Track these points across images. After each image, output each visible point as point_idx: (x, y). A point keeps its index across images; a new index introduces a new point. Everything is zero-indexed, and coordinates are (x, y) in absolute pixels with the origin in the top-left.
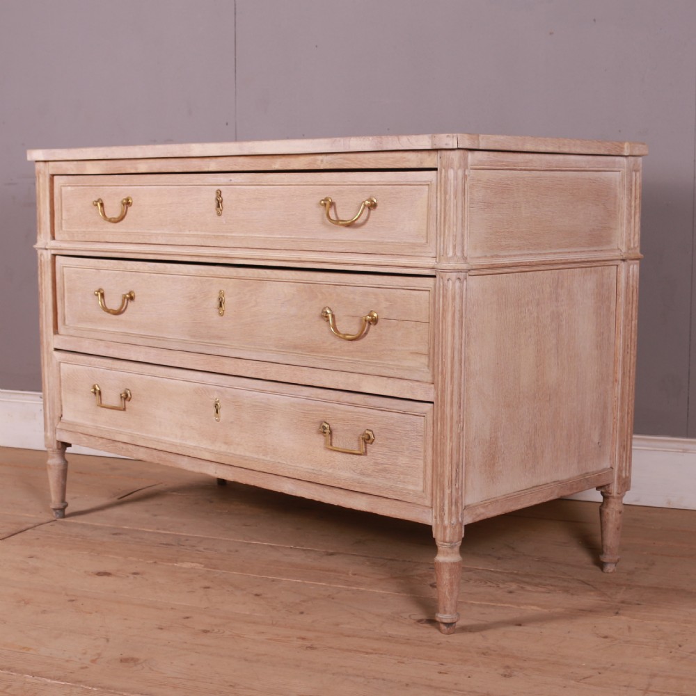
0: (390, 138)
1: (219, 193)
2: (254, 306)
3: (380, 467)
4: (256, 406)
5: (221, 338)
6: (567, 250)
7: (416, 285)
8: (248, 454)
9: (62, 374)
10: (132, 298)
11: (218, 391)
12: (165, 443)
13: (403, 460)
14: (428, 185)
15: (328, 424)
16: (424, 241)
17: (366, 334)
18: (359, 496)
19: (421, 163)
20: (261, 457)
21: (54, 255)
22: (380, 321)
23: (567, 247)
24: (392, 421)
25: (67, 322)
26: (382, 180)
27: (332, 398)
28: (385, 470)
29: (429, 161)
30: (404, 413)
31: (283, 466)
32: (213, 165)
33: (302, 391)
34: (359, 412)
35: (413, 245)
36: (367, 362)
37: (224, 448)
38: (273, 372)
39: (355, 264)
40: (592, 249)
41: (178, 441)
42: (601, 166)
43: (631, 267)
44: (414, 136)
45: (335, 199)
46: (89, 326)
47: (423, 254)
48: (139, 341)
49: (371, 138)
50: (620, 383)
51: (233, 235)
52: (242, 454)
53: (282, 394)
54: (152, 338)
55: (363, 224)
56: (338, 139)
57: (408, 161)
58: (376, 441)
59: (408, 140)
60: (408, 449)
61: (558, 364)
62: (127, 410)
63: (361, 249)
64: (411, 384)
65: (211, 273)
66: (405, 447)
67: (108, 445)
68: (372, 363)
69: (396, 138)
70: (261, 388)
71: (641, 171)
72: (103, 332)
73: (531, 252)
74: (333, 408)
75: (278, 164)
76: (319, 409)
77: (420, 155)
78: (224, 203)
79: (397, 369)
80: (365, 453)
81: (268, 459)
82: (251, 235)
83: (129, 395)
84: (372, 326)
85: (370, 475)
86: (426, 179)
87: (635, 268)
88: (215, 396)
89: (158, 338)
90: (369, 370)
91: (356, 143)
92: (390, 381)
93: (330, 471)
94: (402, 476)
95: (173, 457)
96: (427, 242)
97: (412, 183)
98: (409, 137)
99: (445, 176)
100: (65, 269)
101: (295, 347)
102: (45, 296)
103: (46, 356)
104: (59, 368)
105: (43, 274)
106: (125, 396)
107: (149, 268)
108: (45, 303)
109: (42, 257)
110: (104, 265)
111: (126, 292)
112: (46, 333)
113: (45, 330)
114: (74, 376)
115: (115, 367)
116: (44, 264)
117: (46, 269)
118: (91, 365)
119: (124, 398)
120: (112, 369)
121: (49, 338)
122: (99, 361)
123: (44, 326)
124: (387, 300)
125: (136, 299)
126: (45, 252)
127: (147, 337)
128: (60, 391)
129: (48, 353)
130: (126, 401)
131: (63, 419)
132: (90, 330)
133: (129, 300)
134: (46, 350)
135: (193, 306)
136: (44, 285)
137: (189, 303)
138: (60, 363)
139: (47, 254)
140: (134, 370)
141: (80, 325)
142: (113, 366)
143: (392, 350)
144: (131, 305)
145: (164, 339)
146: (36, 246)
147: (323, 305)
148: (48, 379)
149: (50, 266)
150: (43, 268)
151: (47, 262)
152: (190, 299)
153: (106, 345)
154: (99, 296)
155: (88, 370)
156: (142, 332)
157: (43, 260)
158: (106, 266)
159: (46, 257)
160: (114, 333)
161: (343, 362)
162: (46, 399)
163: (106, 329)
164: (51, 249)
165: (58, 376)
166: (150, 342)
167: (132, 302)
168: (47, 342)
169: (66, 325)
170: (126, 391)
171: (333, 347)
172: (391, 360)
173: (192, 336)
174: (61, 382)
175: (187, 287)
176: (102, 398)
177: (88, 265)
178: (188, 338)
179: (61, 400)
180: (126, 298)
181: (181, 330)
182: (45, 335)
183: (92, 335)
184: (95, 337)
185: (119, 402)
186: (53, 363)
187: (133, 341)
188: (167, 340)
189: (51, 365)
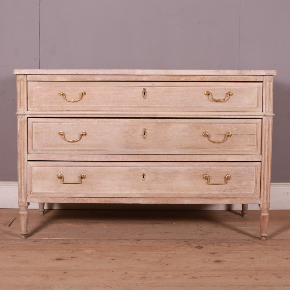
0: (246, 71)
1: (144, 89)
2: (165, 134)
3: (233, 187)
4: (167, 172)
5: (144, 147)
8: (161, 192)
9: (33, 172)
10: (86, 135)
11: (144, 169)
12: (109, 194)
13: (244, 184)
14: (258, 87)
15: (208, 175)
16: (255, 106)
17: (226, 140)
18: (225, 199)
19: (256, 80)
20: (170, 192)
21: (28, 118)
22: (233, 135)
24: (240, 170)
25: (34, 148)
27: (211, 165)
28: (236, 188)
29: (260, 79)
30: (247, 166)
31: (184, 194)
32: (145, 79)
33: (195, 164)
34: (224, 169)
35: (251, 108)
36: (227, 150)
37: (147, 192)
38: (180, 158)
39: (225, 115)
41: (118, 192)
46: (52, 148)
47: (255, 111)
48: (91, 153)
49: (237, 71)
51: (154, 106)
52: (159, 192)
53: (183, 166)
54: (99, 150)
55: (227, 101)
56: (220, 70)
57: (251, 79)
58: (232, 178)
60: (247, 179)
62: (82, 183)
63: (226, 110)
64: (251, 156)
65: (140, 122)
66: (245, 179)
67: (68, 200)
68: (229, 150)
69: (249, 71)
70: (172, 165)
72: (61, 150)
74: (210, 169)
75: (183, 79)
76: (204, 170)
77: (255, 77)
78: (147, 93)
79: (242, 152)
80: (227, 184)
81: (174, 192)
82: (164, 106)
83: (85, 177)
84: (229, 137)
85: (228, 191)
86: (257, 85)
88: (143, 171)
89: (104, 150)
90: (228, 153)
91: (228, 72)
92: (241, 156)
93: (208, 192)
94: (244, 189)
95: (115, 199)
96: (257, 106)
97: (250, 86)
98: (255, 71)
100: (33, 124)
101: (189, 148)
102: (23, 137)
103: (22, 164)
104: (31, 169)
105: (22, 126)
106: (83, 177)
107: (98, 121)
108: (23, 140)
109: (22, 118)
110: (65, 121)
111: (84, 132)
112: (23, 154)
113: (22, 152)
114: (43, 172)
115: (76, 165)
116: (23, 122)
117: (24, 124)
118: (57, 166)
119: (82, 178)
120: (73, 166)
121: (23, 156)
122: (64, 163)
123: (22, 150)
124: (236, 127)
125: (87, 135)
126: (23, 116)
127: (96, 150)
128: (32, 180)
129: (24, 163)
130: (82, 179)
131: (33, 192)
132: (54, 150)
133: (83, 135)
134: (22, 162)
135: (127, 136)
136: (22, 131)
137: (124, 134)
138: (33, 167)
139: (24, 117)
140: (90, 165)
141: (45, 149)
142: (74, 165)
143: (238, 145)
144: (83, 137)
145: (108, 150)
146: (17, 114)
147: (203, 131)
148: (24, 175)
149: (26, 123)
150: (22, 124)
151: (24, 121)
152: (125, 133)
153: (70, 155)
154: (63, 135)
155: (54, 168)
156: (92, 149)
157: (22, 120)
158: (67, 121)
159: (24, 119)
160: (72, 150)
161: (215, 151)
162: (22, 184)
163: (66, 149)
164: (27, 115)
165: (31, 173)
166: (99, 153)
167: (85, 136)
168: (23, 158)
169: (34, 149)
170: (82, 175)
171: (209, 146)
172: (238, 149)
173: (126, 148)
174: (32, 175)
175: (122, 128)
176: (65, 180)
177: (53, 121)
178: (123, 149)
179: (32, 184)
180: (81, 135)
181: (118, 146)
182: (22, 155)
183: (56, 152)
184: (58, 153)
185: (77, 180)
186: (28, 167)
187: (86, 153)
188: (110, 151)
189: (26, 168)
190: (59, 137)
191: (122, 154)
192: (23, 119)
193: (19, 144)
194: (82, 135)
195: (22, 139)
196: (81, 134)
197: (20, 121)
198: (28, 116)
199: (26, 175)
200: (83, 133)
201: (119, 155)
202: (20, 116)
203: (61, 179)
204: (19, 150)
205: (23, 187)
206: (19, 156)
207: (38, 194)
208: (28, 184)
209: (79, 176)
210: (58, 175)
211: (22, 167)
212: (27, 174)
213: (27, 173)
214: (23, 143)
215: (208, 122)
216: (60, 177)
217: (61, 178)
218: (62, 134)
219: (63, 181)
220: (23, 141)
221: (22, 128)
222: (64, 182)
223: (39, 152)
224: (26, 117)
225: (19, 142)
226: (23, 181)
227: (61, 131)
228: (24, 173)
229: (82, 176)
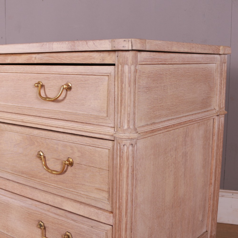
0: (81, 42)
4: (2, 203)
6: (191, 113)
7: (100, 144)
14: (108, 76)
15: (43, 223)
16: (106, 115)
17: (66, 171)
19: (103, 60)
20: (6, 232)
22: (74, 165)
23: (191, 111)
24: (84, 230)
26: (75, 71)
27: (45, 209)
29: (109, 58)
33: (27, 200)
34: (62, 220)
35: (97, 117)
36: (67, 190)
38: (10, 187)
40: (202, 111)
42: (208, 60)
43: (221, 119)
44: (98, 41)
45: (44, 82)
47: (104, 124)
49: (67, 43)
50: (213, 184)
53: (15, 200)
55: (62, 100)
56: (45, 43)
57: (94, 58)
59: (94, 43)
61: (185, 183)
68: (70, 191)
69: (85, 43)
71: (227, 63)
73: (173, 117)
74: (46, 214)
75: (9, 60)
76: (38, 213)
77: (102, 54)
79: (87, 198)
81: (9, 234)
84: (69, 167)
86: (106, 72)
87: (222, 119)
90: (68, 195)
91: (57, 46)
97: (96, 74)
98: (95, 42)
99: (121, 70)
101: (23, 173)
124: (79, 151)
143: (83, 185)
147: (38, 149)
161: (51, 187)
171: (45, 176)
172: (82, 191)
215: (42, 135)
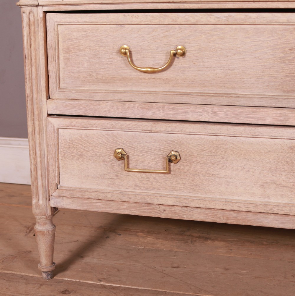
9: (60, 141)
10: (183, 54)
12: (236, 203)
21: (46, 12)
25: (62, 86)
41: (257, 199)
46: (103, 87)
48: (194, 100)
54: (215, 95)
62: (172, 173)
67: (139, 208)
72: (124, 92)
83: (178, 158)
89: (229, 96)
95: (250, 216)
100: (59, 27)
102: (36, 59)
103: (37, 123)
104: (56, 135)
105: (32, 34)
106: (173, 158)
107: (217, 20)
108: (36, 66)
109: (32, 15)
110: (134, 20)
111: (180, 47)
112: (37, 99)
113: (35, 96)
114: (81, 141)
115: (158, 129)
116: (34, 22)
117: (36, 29)
118: (113, 129)
119: (170, 161)
120: (151, 131)
121: (38, 104)
122: (129, 125)
123: (34, 91)
125: (187, 54)
126: (34, 9)
127: (208, 95)
128: (58, 159)
129: (40, 120)
130: (172, 164)
131: (61, 186)
132: (107, 92)
133: (177, 56)
134: (36, 117)
135: (290, 58)
136: (33, 46)
137: (282, 55)
138: (59, 130)
139: (37, 11)
140: (191, 130)
141: (86, 87)
142: (154, 129)
144: (178, 61)
145: (237, 96)
146: (18, 3)
148: (40, 147)
149: (41, 25)
150: (32, 28)
151: (38, 20)
152: (284, 52)
153: (143, 106)
154: (128, 54)
155: (107, 134)
156: (197, 90)
157: (32, 19)
158: (139, 20)
159: (36, 15)
160: (149, 93)
162: (36, 168)
163: (134, 89)
164: (43, 6)
165: (56, 143)
166: (215, 100)
167: (181, 58)
168: (38, 108)
169: (62, 89)
170: (173, 153)
173: (284, 91)
174: (59, 149)
175: (280, 38)
176: (131, 162)
177: (105, 20)
178: (277, 93)
179: (59, 167)
180: (172, 54)
181: (266, 84)
182: (35, 101)
183: (112, 96)
184: (116, 99)
185: (160, 164)
186: (48, 130)
187: (184, 99)
188: (244, 96)
189: (44, 132)
190: (120, 60)
191: (273, 105)
192: (34, 16)
193: (28, 76)
194: (175, 55)
195: (34, 65)
196: (172, 52)
197: (28, 20)
198: (46, 9)
199: (45, 146)
200: (177, 50)
201: (266, 109)
202: (27, 10)
203: (123, 161)
204: (28, 91)
205: (39, 173)
206: (29, 104)
207: (73, 191)
208: (51, 168)
209: (166, 155)
210: (115, 151)
211: (37, 129)
212: (47, 146)
213: (47, 142)
214: (37, 74)
216: (120, 156)
217: (122, 157)
218: (125, 54)
219: (126, 167)
220: (37, 70)
221: (32, 37)
222: (128, 167)
223: (74, 96)
224: (40, 11)
225: (27, 73)
226: (39, 160)
227: (125, 46)
228: (40, 143)
229: (171, 156)
